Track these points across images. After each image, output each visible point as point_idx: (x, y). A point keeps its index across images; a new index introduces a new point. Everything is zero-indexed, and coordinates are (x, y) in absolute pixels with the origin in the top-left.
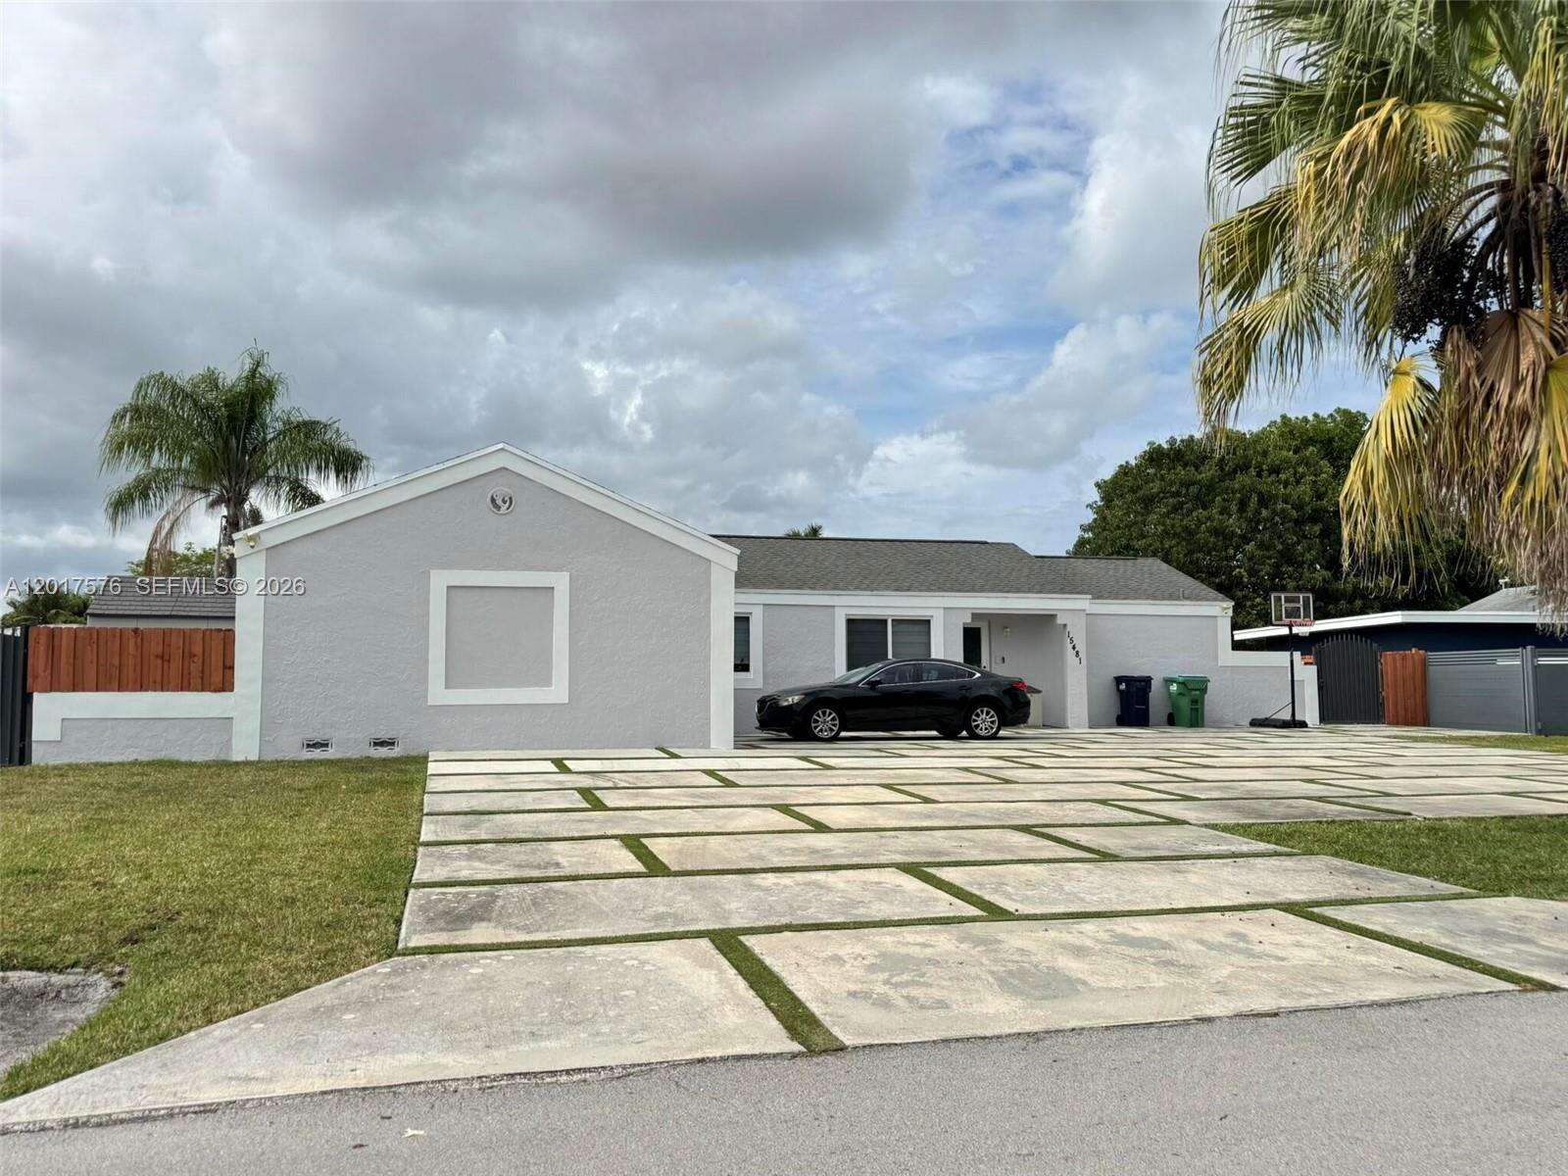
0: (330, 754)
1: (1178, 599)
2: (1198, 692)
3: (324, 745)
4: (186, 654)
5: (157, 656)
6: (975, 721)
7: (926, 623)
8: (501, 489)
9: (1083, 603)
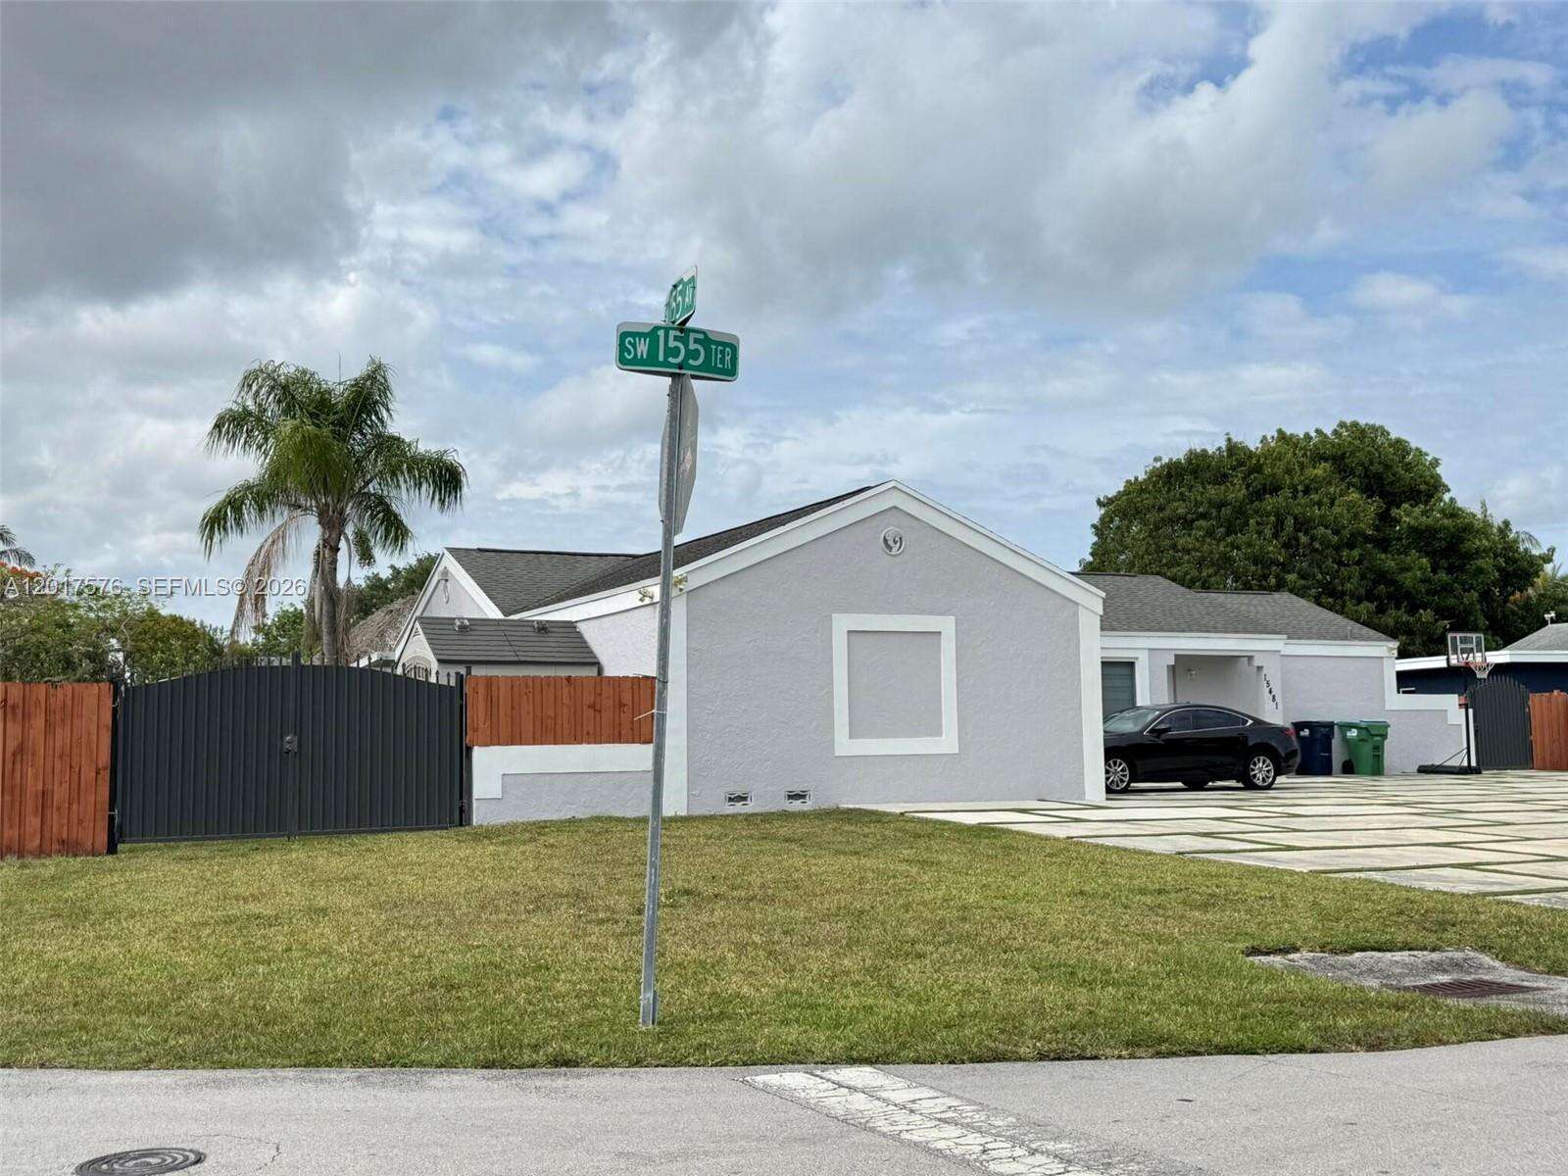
0: (751, 807)
1: (1345, 638)
2: (1379, 738)
3: (742, 798)
4: (617, 703)
5: (589, 707)
6: (1253, 770)
7: (1130, 665)
8: (890, 530)
9: (1277, 644)
